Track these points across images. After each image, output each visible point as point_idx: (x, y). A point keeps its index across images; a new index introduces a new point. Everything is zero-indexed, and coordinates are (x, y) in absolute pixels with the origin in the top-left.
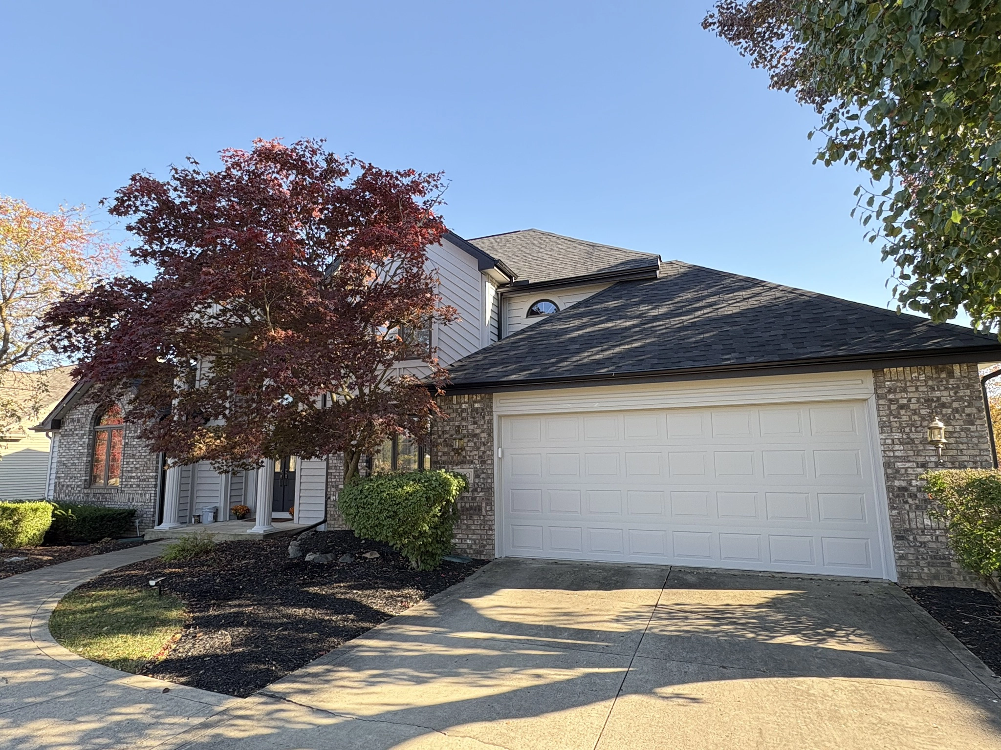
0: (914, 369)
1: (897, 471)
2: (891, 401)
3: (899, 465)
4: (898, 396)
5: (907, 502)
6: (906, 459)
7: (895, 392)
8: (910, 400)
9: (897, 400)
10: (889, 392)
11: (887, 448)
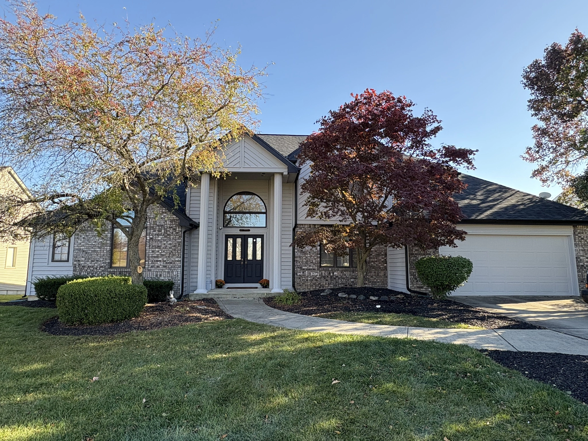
0: (585, 226)
1: (581, 260)
2: (579, 236)
3: (581, 258)
4: (581, 235)
5: (583, 270)
6: (583, 256)
7: (580, 234)
8: (584, 236)
9: (581, 236)
10: (579, 234)
11: (578, 252)
